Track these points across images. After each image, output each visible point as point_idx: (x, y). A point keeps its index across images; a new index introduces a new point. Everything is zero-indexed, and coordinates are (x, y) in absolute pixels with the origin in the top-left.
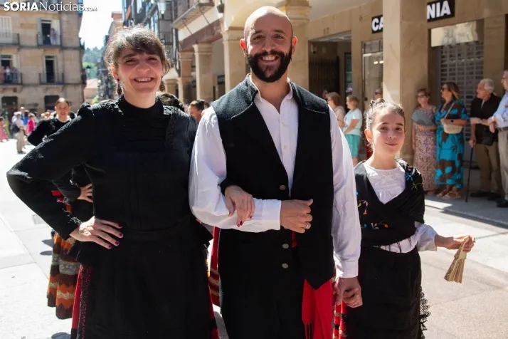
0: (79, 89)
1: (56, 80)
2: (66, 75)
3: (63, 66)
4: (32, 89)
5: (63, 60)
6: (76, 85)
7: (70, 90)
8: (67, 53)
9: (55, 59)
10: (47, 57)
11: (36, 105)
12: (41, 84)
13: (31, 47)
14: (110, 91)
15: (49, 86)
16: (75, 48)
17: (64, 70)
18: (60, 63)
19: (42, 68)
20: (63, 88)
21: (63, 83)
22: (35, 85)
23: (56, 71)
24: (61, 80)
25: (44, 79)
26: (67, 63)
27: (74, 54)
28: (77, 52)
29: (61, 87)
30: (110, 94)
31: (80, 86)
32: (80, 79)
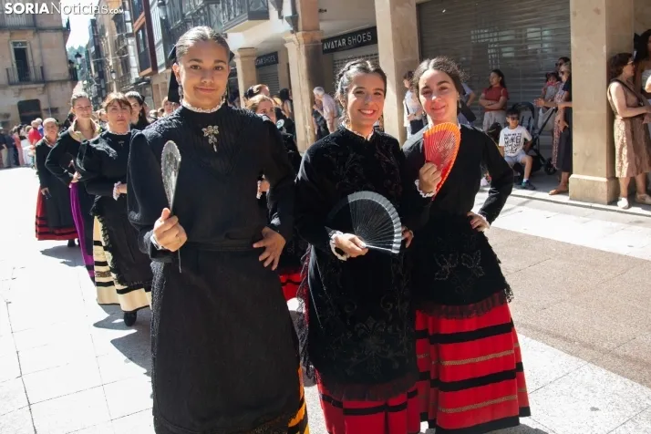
0: (68, 88)
1: (33, 77)
2: (46, 69)
3: (41, 55)
5: (41, 47)
6: (62, 82)
7: (55, 90)
8: (45, 36)
9: (28, 47)
10: (16, 44)
11: (8, 116)
12: (11, 84)
14: (104, 91)
15: (24, 86)
16: (56, 30)
17: (43, 63)
18: (36, 52)
19: (10, 61)
20: (44, 88)
21: (44, 81)
22: (2, 87)
23: (31, 64)
24: (39, 76)
25: (15, 76)
26: (47, 51)
27: (56, 38)
28: (60, 35)
29: (42, 85)
30: (104, 95)
31: (69, 84)
32: (67, 74)
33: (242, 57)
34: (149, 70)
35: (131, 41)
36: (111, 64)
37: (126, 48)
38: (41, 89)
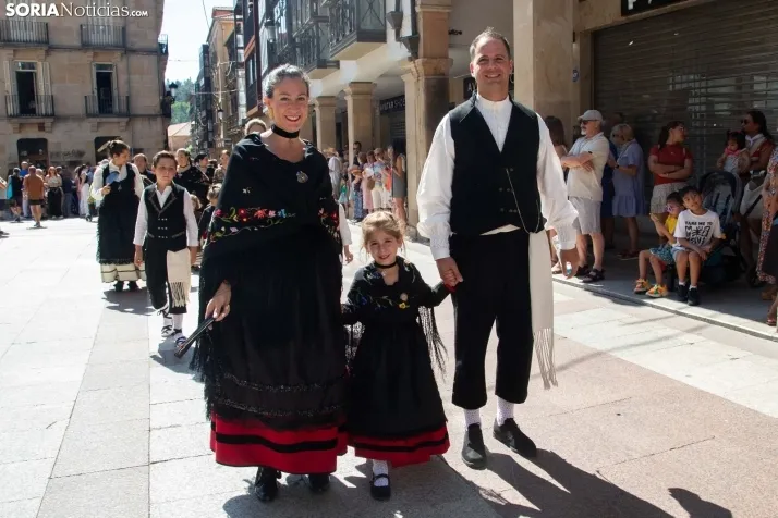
0: (157, 125)
1: (116, 109)
2: (133, 99)
3: (129, 82)
4: (73, 125)
5: (129, 73)
6: (151, 117)
7: (140, 127)
8: (135, 60)
9: (114, 71)
10: (100, 67)
11: (81, 154)
12: (89, 115)
13: (70, 49)
15: (104, 120)
16: (149, 52)
17: (129, 92)
18: (123, 78)
19: (90, 87)
20: (128, 123)
21: (130, 115)
22: (77, 118)
23: (115, 93)
24: (124, 108)
25: (95, 107)
26: (135, 78)
27: (148, 62)
28: (153, 58)
29: (127, 119)
31: (159, 119)
32: (158, 108)
33: (355, 94)
34: (255, 109)
35: (241, 72)
36: (220, 101)
37: (235, 81)
38: (124, 124)
